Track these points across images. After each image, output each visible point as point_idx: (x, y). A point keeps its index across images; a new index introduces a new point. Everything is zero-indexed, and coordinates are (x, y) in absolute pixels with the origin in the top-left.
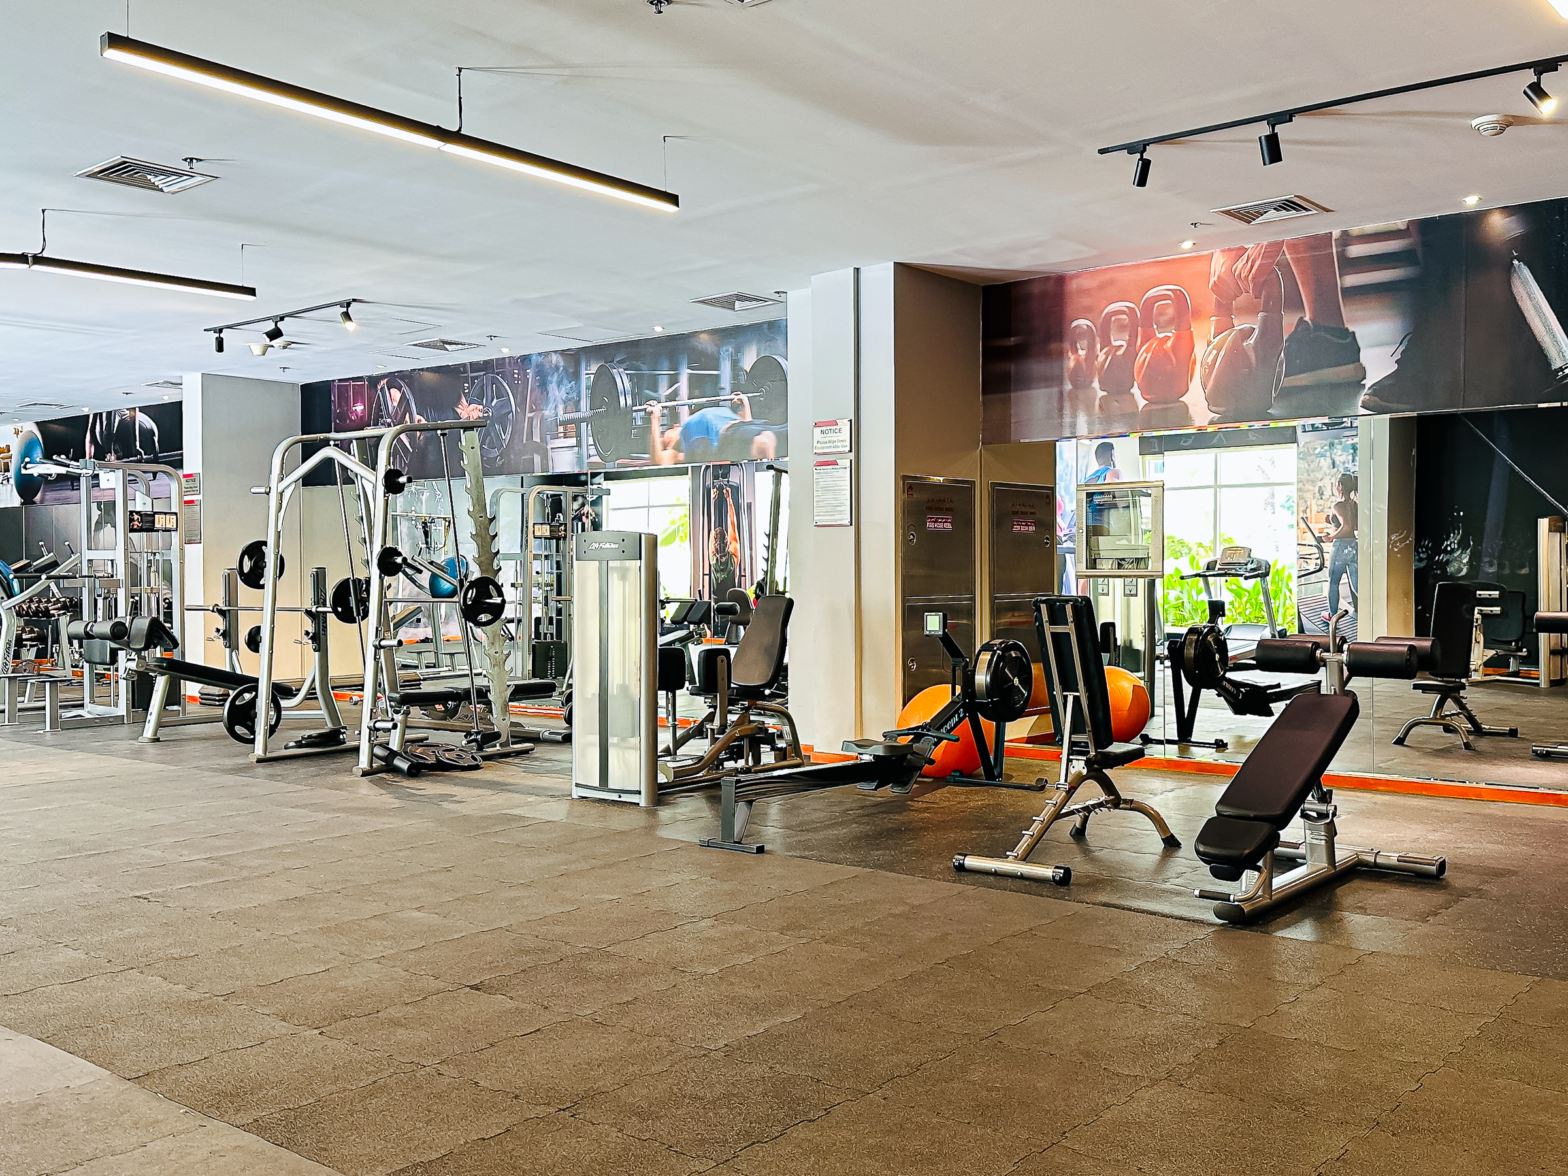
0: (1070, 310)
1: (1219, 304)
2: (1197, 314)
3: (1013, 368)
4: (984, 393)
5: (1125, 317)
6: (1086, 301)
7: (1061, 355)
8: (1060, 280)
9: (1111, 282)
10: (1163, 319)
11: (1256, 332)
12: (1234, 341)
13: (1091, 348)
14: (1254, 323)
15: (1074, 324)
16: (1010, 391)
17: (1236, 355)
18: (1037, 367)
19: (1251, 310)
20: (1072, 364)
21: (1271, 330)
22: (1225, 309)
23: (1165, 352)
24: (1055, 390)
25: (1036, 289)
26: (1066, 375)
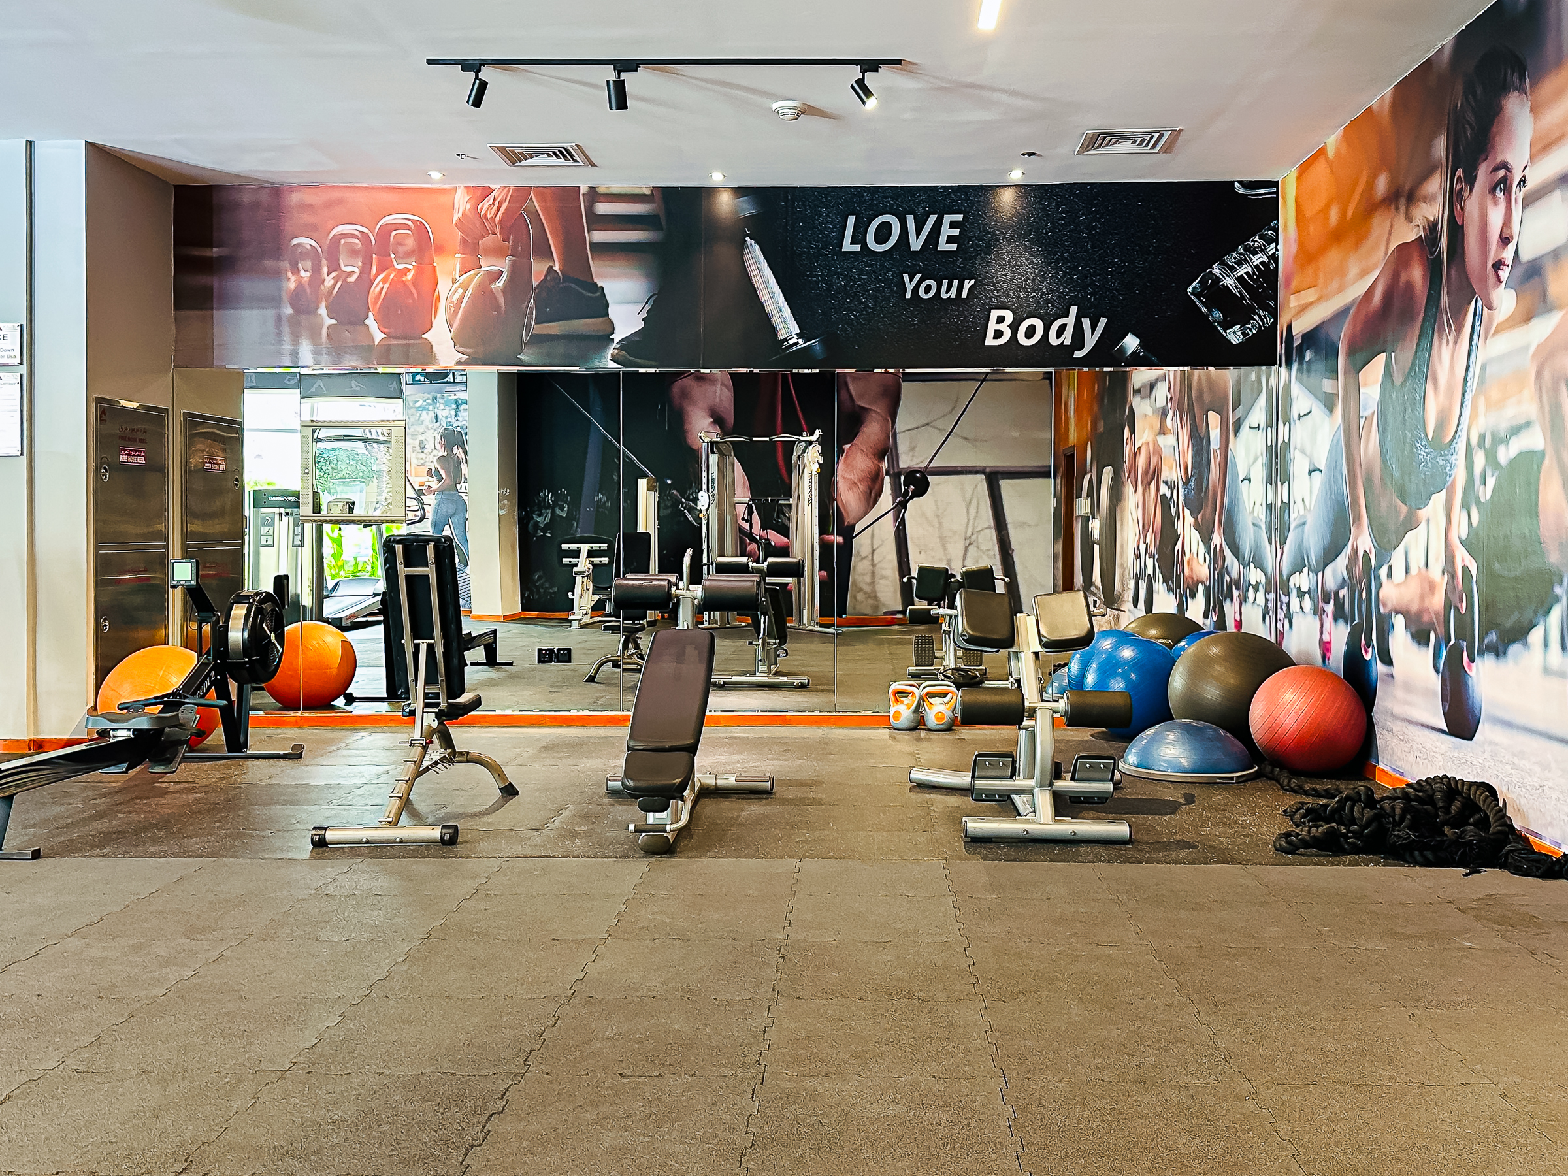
0: (288, 226)
1: (464, 241)
2: (440, 249)
3: (215, 282)
4: (177, 307)
5: (357, 241)
6: (308, 218)
7: (278, 274)
8: (277, 192)
9: (340, 202)
10: (401, 249)
11: (505, 277)
12: (481, 283)
13: (316, 270)
14: (504, 265)
15: (295, 242)
16: (212, 309)
17: (484, 295)
18: (246, 285)
19: (499, 253)
20: (292, 285)
21: (519, 275)
22: (472, 249)
23: (404, 284)
24: (270, 313)
25: (246, 198)
26: (285, 297)
